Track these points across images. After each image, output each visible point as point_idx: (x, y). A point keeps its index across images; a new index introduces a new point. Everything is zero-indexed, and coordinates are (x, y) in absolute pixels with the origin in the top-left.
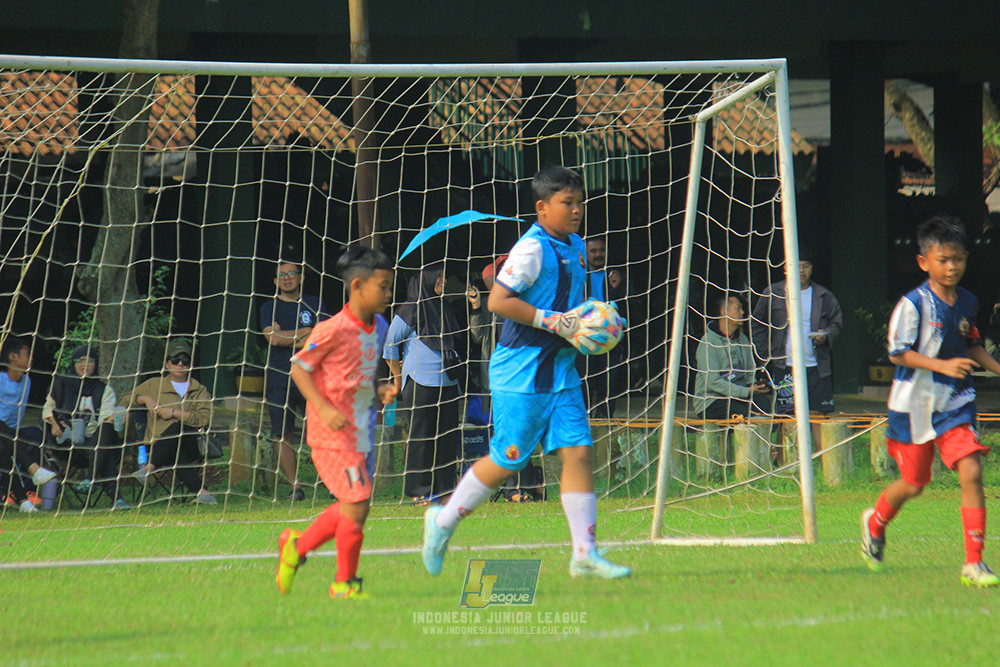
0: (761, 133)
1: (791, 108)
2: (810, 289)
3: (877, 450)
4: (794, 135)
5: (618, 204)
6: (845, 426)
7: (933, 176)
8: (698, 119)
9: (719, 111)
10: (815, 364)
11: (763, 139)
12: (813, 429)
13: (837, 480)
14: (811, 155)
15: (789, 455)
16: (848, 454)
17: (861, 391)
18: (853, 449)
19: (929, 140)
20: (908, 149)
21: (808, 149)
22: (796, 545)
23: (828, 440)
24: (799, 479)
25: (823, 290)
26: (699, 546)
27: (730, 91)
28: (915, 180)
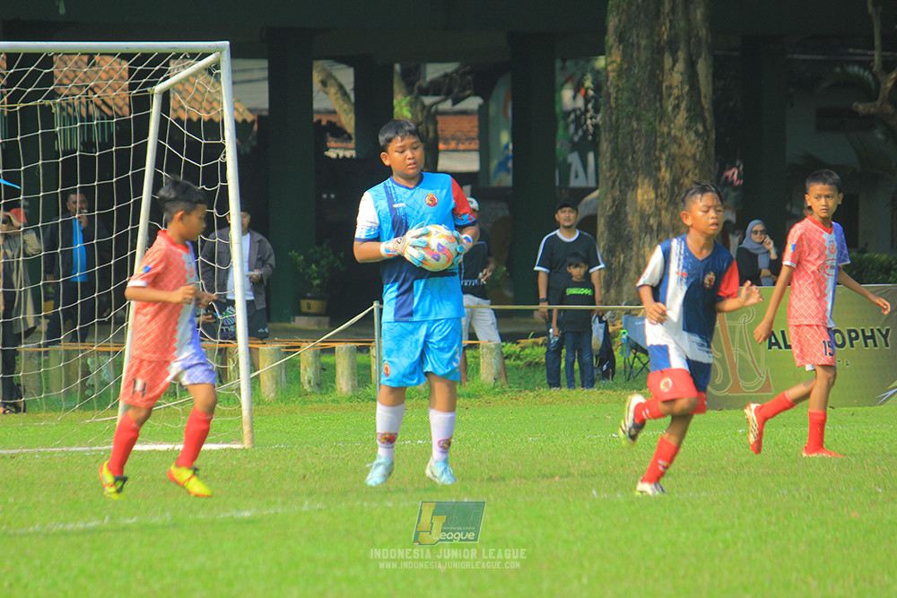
0: (211, 103)
1: (234, 83)
2: (248, 236)
3: (306, 370)
4: (237, 105)
5: (88, 162)
6: (279, 350)
7: (353, 141)
8: (155, 91)
9: (174, 84)
10: (252, 298)
11: (213, 108)
12: (252, 353)
13: (272, 395)
14: (253, 122)
15: (232, 373)
16: (281, 374)
17: (294, 321)
18: (286, 369)
19: (350, 111)
20: (333, 118)
21: (250, 117)
22: (236, 450)
23: (265, 361)
24: (240, 395)
25: (259, 237)
26: (154, 450)
27: (184, 67)
28: (339, 144)
